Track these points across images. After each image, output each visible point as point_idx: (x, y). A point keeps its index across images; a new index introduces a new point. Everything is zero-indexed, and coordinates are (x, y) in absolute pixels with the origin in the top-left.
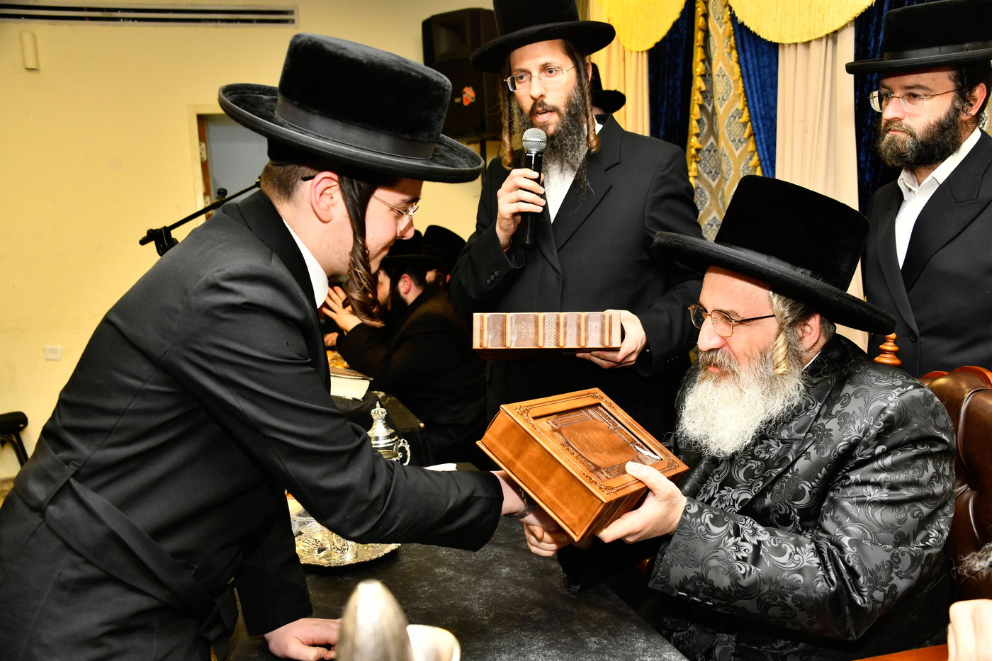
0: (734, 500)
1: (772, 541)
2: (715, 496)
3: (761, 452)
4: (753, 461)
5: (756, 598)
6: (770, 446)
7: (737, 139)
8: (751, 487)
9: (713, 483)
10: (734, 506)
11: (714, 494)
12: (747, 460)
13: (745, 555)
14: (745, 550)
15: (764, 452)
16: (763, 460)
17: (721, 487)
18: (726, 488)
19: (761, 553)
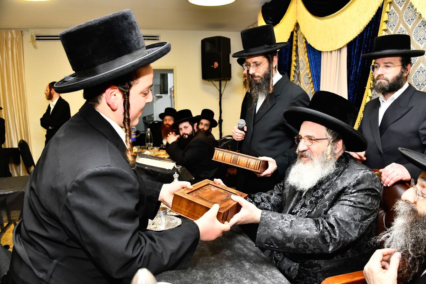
0: (305, 212)
2: (299, 211)
3: (315, 194)
4: (312, 198)
6: (318, 192)
7: (307, 83)
8: (311, 207)
9: (298, 206)
10: (305, 214)
11: (298, 210)
12: (310, 197)
16: (316, 197)
17: (301, 208)
18: (303, 208)
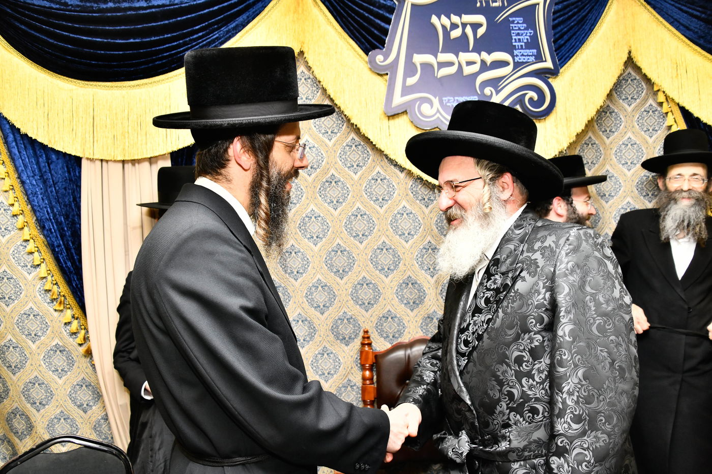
2: (471, 322)
15: (493, 284)
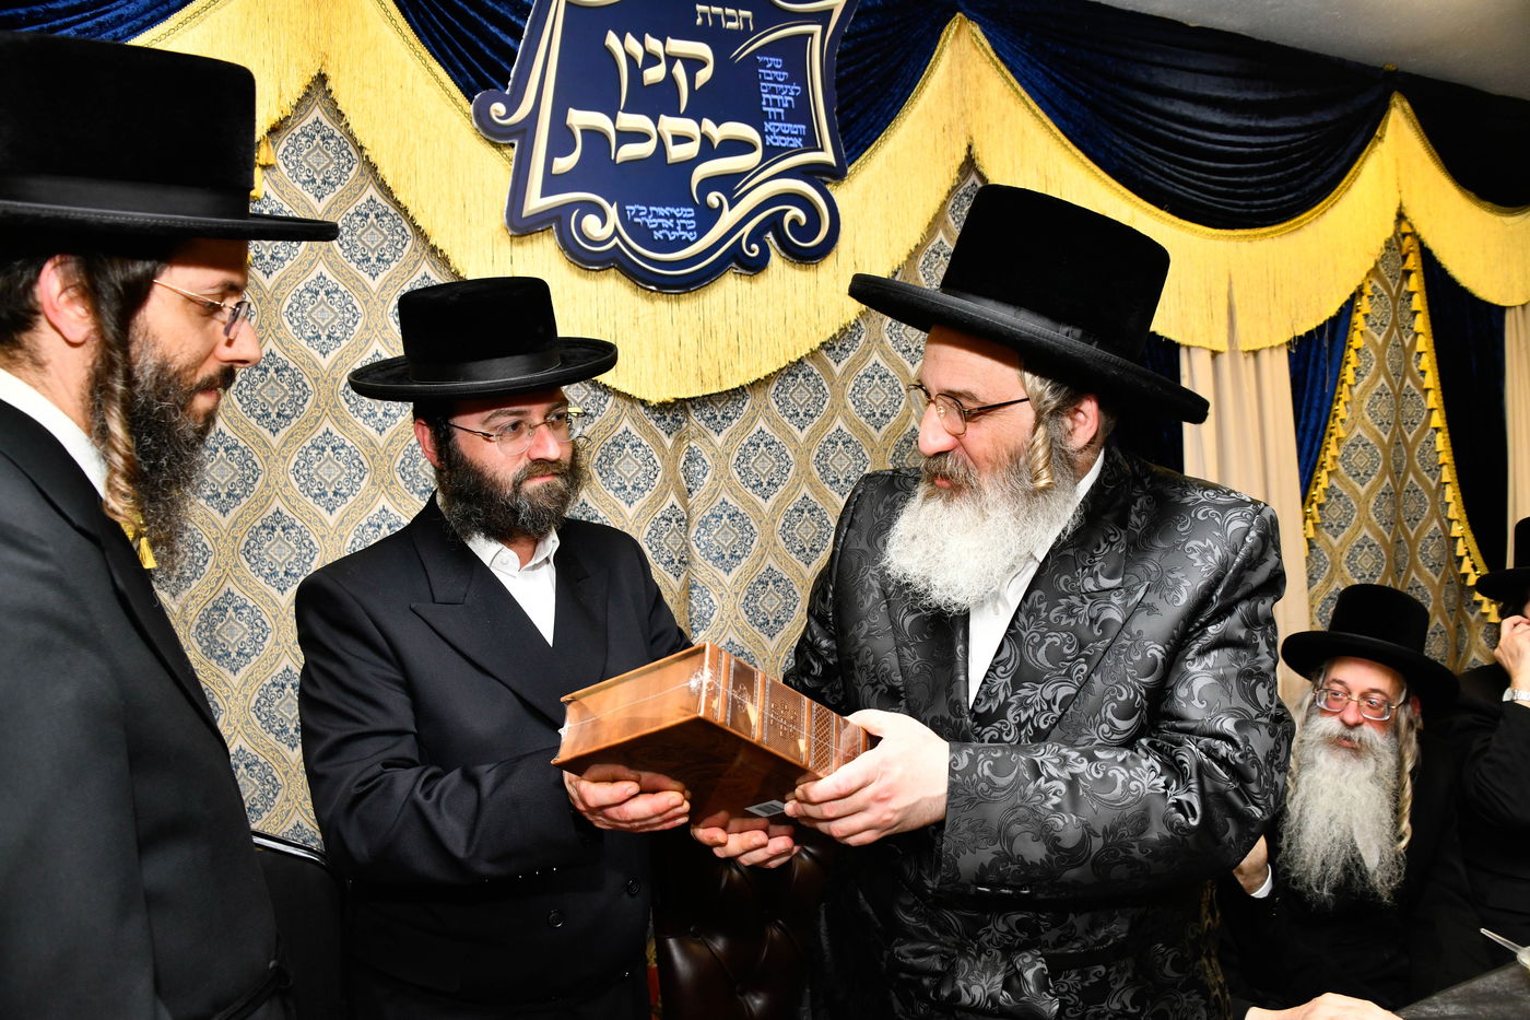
0: (1048, 702)
1: (1093, 769)
2: (1010, 700)
3: (1061, 618)
4: (1053, 634)
5: (1089, 862)
6: (1072, 606)
9: (998, 681)
10: (1050, 710)
11: (1007, 697)
12: (1042, 634)
13: (1056, 800)
14: (1055, 794)
17: (1016, 685)
18: (1026, 684)
19: (1081, 792)
